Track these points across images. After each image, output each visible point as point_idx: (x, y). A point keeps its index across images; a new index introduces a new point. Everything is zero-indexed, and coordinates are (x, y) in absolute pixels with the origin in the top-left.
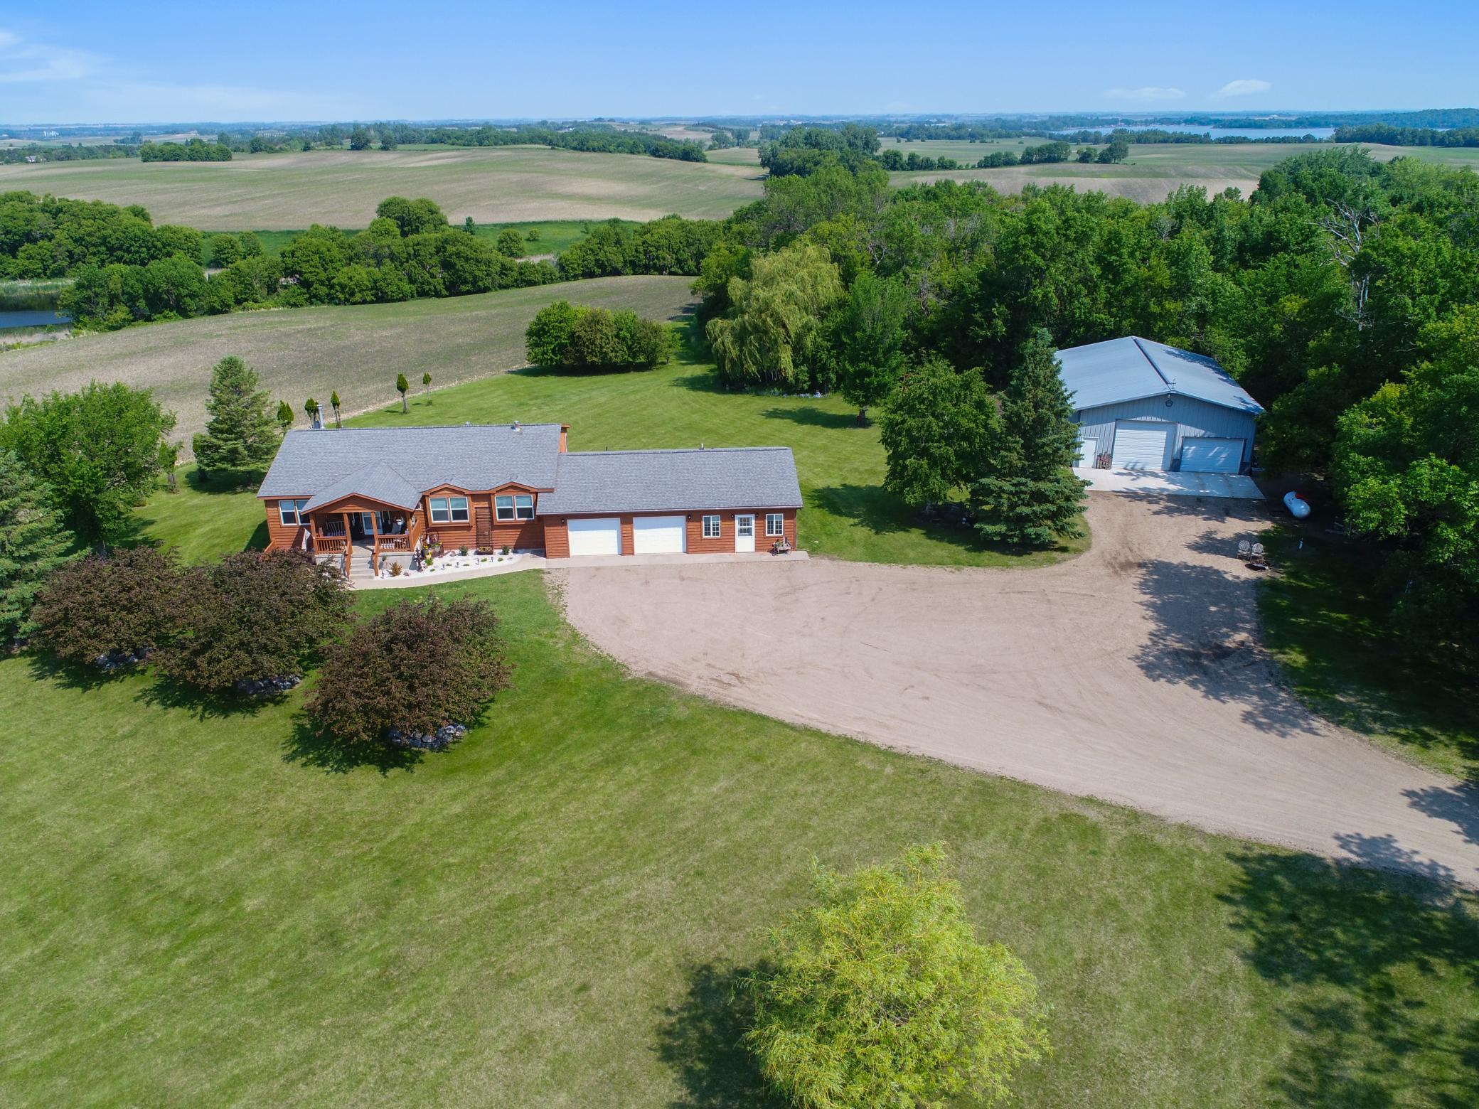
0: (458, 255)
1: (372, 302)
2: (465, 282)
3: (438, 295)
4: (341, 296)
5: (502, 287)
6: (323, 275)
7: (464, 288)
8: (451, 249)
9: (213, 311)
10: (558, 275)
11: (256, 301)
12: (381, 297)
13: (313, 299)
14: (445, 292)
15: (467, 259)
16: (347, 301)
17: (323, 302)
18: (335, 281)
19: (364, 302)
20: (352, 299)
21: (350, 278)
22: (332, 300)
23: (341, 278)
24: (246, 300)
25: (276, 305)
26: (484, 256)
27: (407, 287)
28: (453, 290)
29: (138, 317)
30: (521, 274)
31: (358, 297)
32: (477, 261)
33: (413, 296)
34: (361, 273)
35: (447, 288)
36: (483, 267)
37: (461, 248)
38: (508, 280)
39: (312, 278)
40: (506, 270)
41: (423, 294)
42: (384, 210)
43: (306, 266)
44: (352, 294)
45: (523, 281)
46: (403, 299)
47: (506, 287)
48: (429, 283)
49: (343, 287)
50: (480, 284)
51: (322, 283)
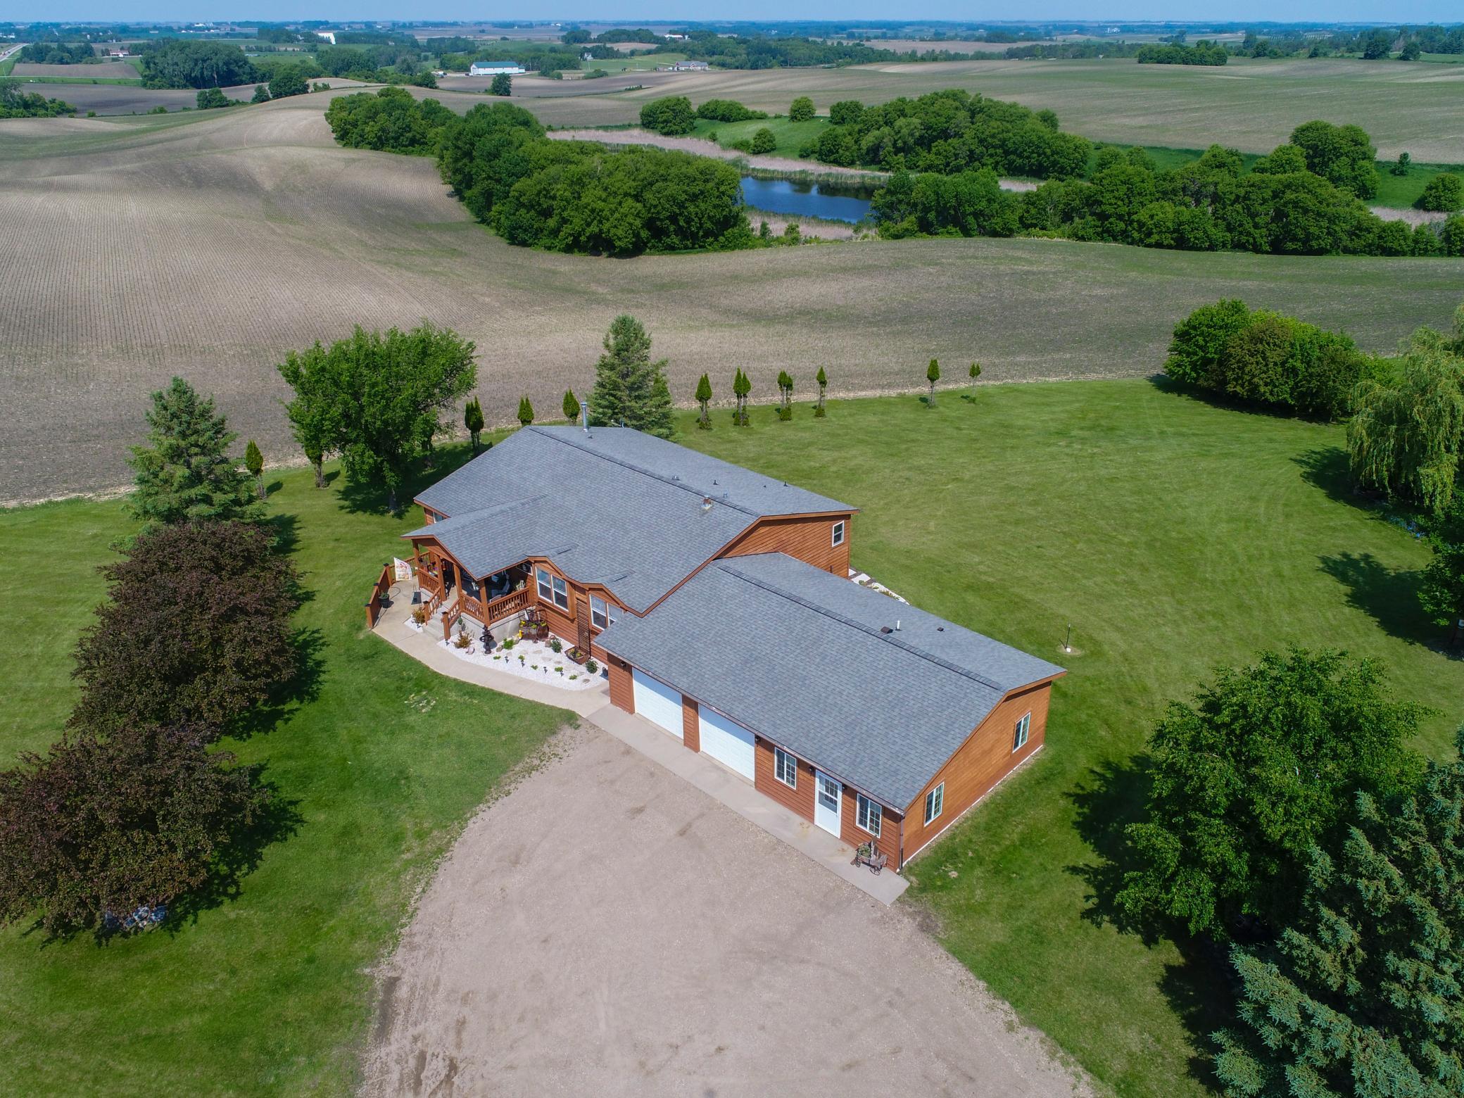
0: (1296, 204)
1: (1169, 247)
2: (1295, 239)
3: (1257, 249)
4: (1136, 235)
5: (1347, 251)
6: (1124, 210)
7: (1290, 246)
8: (1290, 195)
9: (994, 234)
10: (1437, 244)
11: (1043, 228)
12: (1181, 243)
13: (1106, 234)
14: (1268, 248)
15: (1306, 211)
16: (1140, 242)
17: (1115, 240)
18: (1135, 217)
19: (1159, 245)
20: (1148, 241)
21: (1152, 217)
22: (1124, 237)
23: (1143, 215)
24: (1035, 226)
25: (1062, 235)
26: (1331, 210)
27: (1218, 234)
28: (1277, 248)
29: (926, 227)
30: (1380, 237)
31: (1155, 238)
32: (1319, 214)
33: (1224, 245)
34: (1166, 212)
35: (1271, 244)
36: (1325, 223)
37: (1302, 195)
38: (1358, 244)
39: (1109, 209)
40: (1361, 230)
41: (1239, 246)
42: (1299, 136)
43: (1108, 195)
44: (1149, 234)
45: (1379, 247)
46: (1212, 248)
47: (1354, 252)
48: (1249, 234)
49: (1141, 225)
50: (1314, 243)
51: (1120, 218)
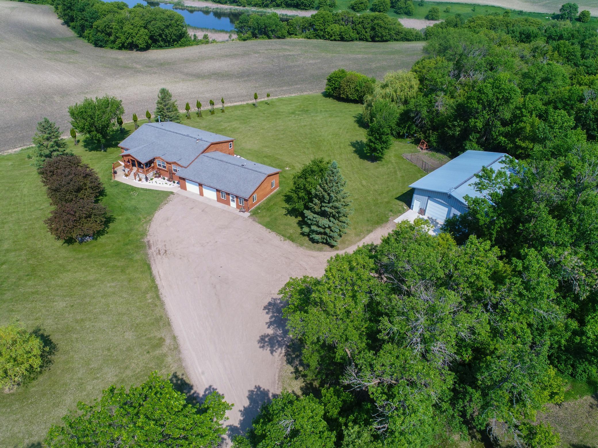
0: (378, 25)
1: (339, 40)
2: (378, 37)
3: (367, 40)
4: (327, 37)
5: (395, 40)
6: (322, 27)
7: (377, 39)
8: (376, 22)
9: (279, 38)
10: (423, 37)
11: (296, 35)
12: (342, 39)
13: (317, 36)
14: (370, 40)
15: (381, 27)
16: (329, 39)
17: (321, 38)
18: (326, 30)
19: (335, 40)
20: (331, 39)
21: (332, 30)
22: (323, 37)
23: (329, 29)
24: (293, 34)
25: (302, 37)
26: (389, 26)
27: (354, 35)
28: (373, 39)
29: (255, 36)
30: (405, 35)
31: (332, 38)
32: (385, 28)
33: (356, 40)
34: (336, 28)
35: (371, 38)
36: (387, 31)
37: (380, 21)
38: (398, 37)
39: (318, 28)
40: (399, 32)
41: (361, 40)
43: (317, 22)
44: (331, 36)
45: (405, 38)
46: (352, 40)
47: (397, 40)
48: (364, 35)
49: (329, 33)
50: (384, 38)
51: (321, 30)
